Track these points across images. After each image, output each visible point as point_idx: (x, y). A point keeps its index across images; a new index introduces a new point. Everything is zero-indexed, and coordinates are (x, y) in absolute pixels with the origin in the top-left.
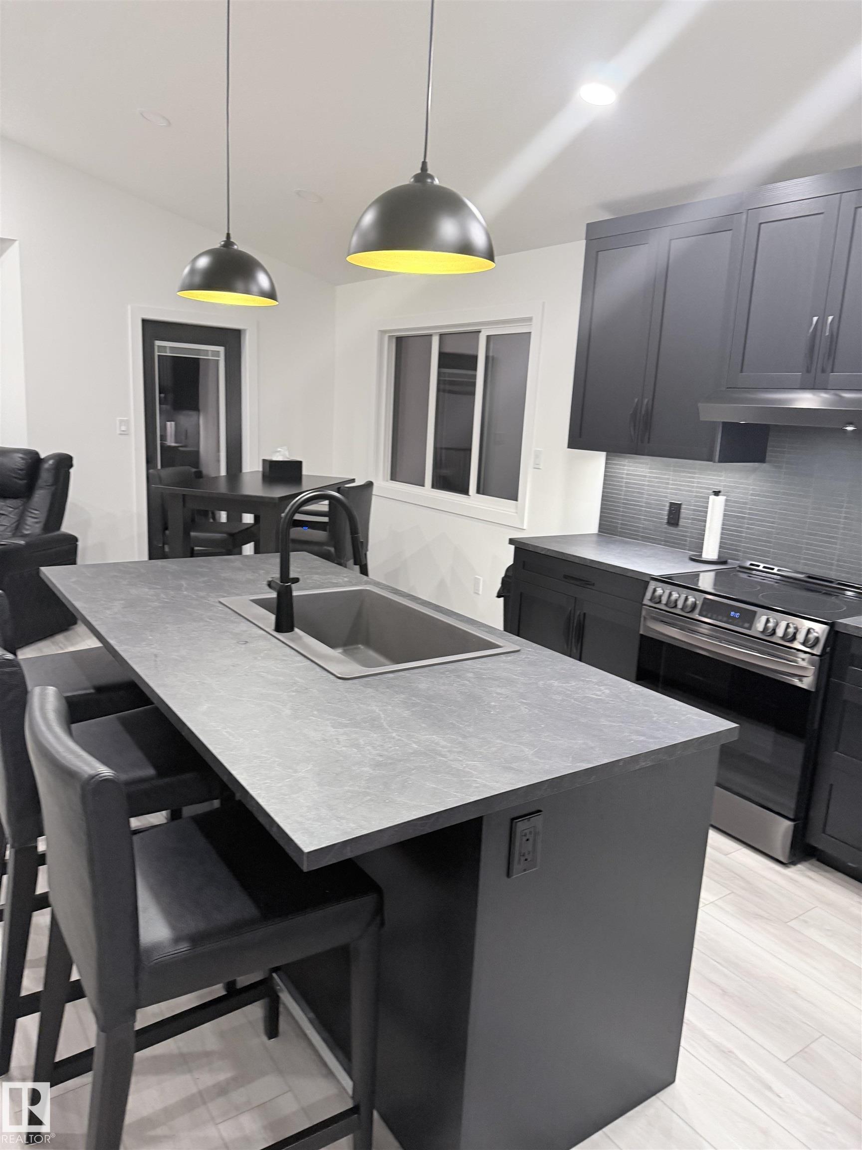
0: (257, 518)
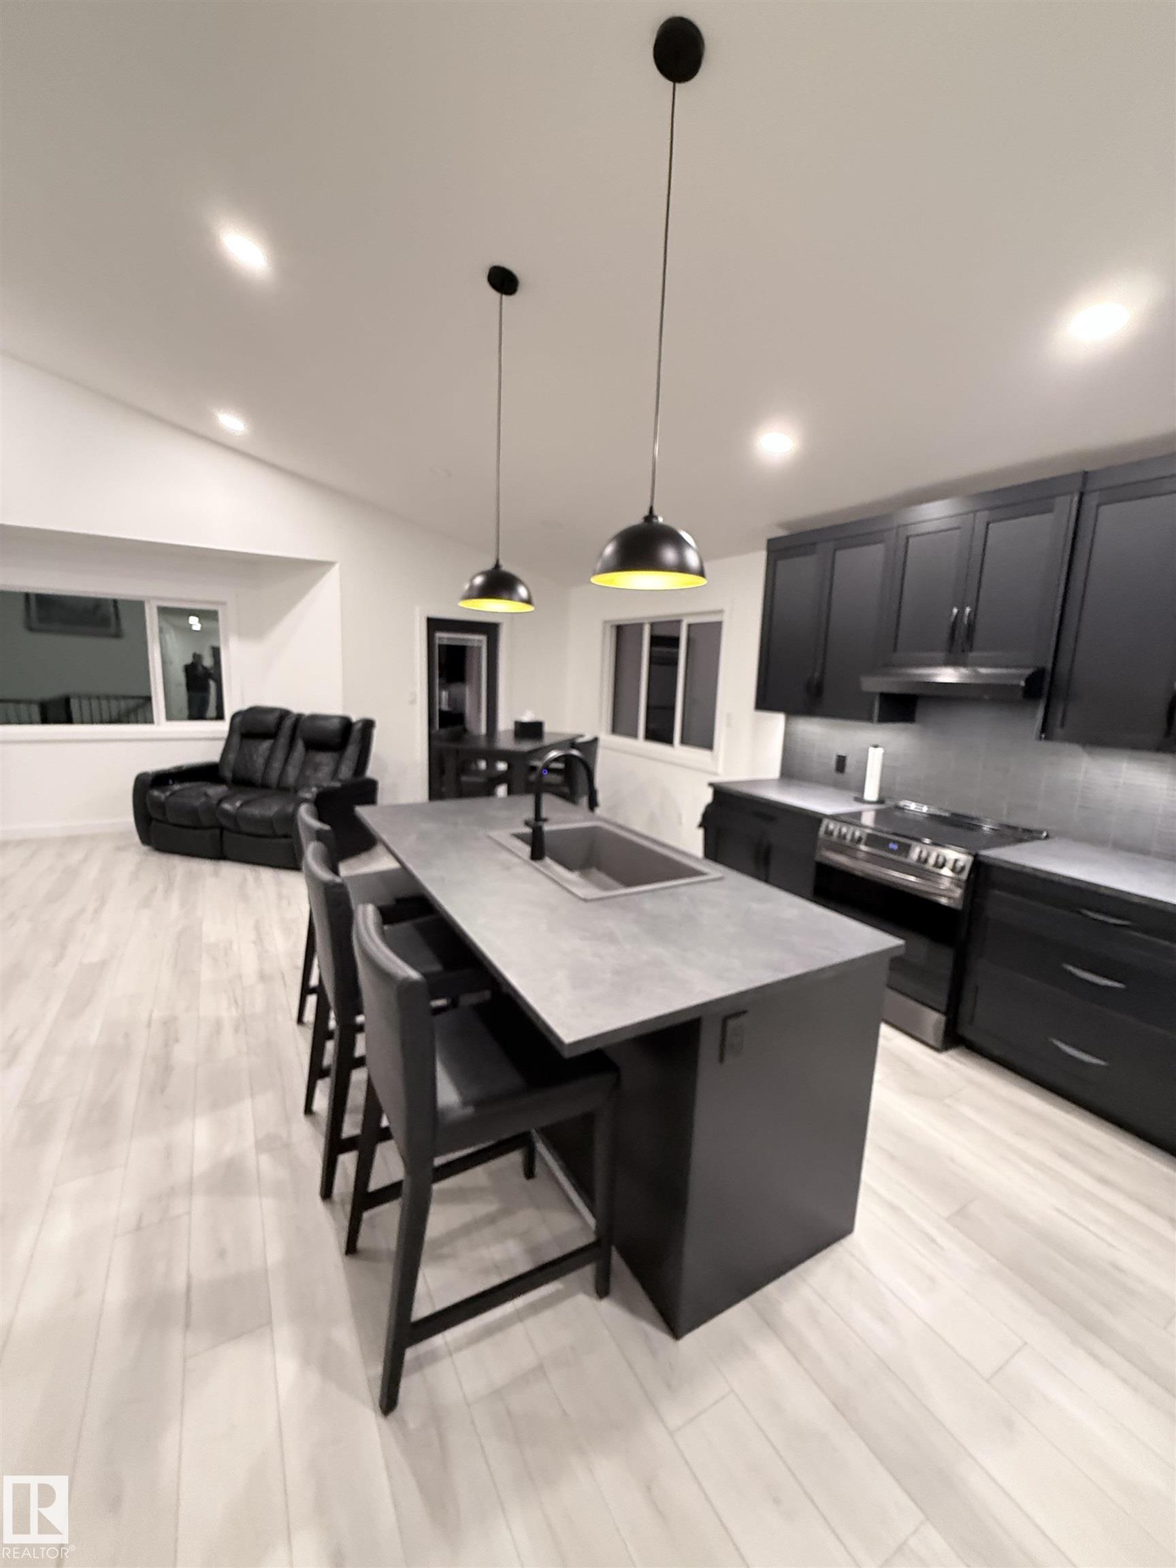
0: (509, 766)
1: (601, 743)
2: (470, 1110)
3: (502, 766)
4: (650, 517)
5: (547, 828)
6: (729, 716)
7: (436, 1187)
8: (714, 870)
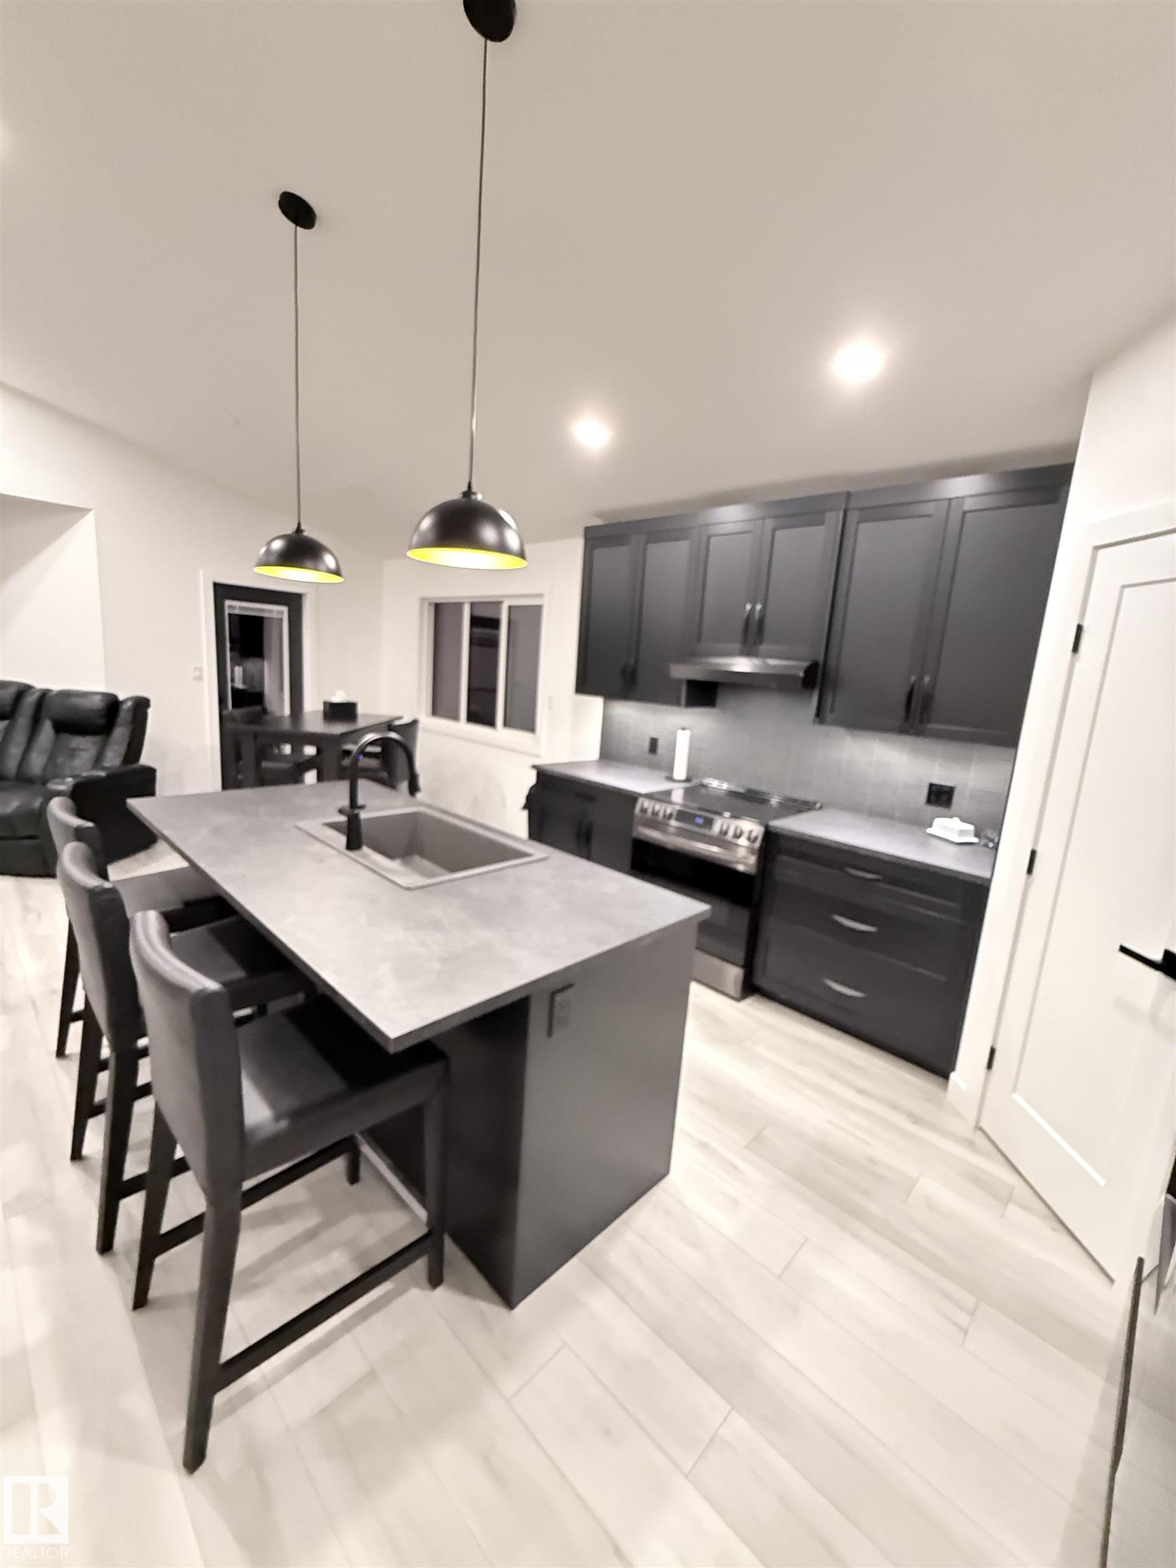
0: (319, 751)
1: (421, 726)
2: (284, 1124)
3: (310, 750)
4: (468, 493)
5: (364, 815)
6: (550, 699)
7: (245, 1212)
8: (539, 850)
